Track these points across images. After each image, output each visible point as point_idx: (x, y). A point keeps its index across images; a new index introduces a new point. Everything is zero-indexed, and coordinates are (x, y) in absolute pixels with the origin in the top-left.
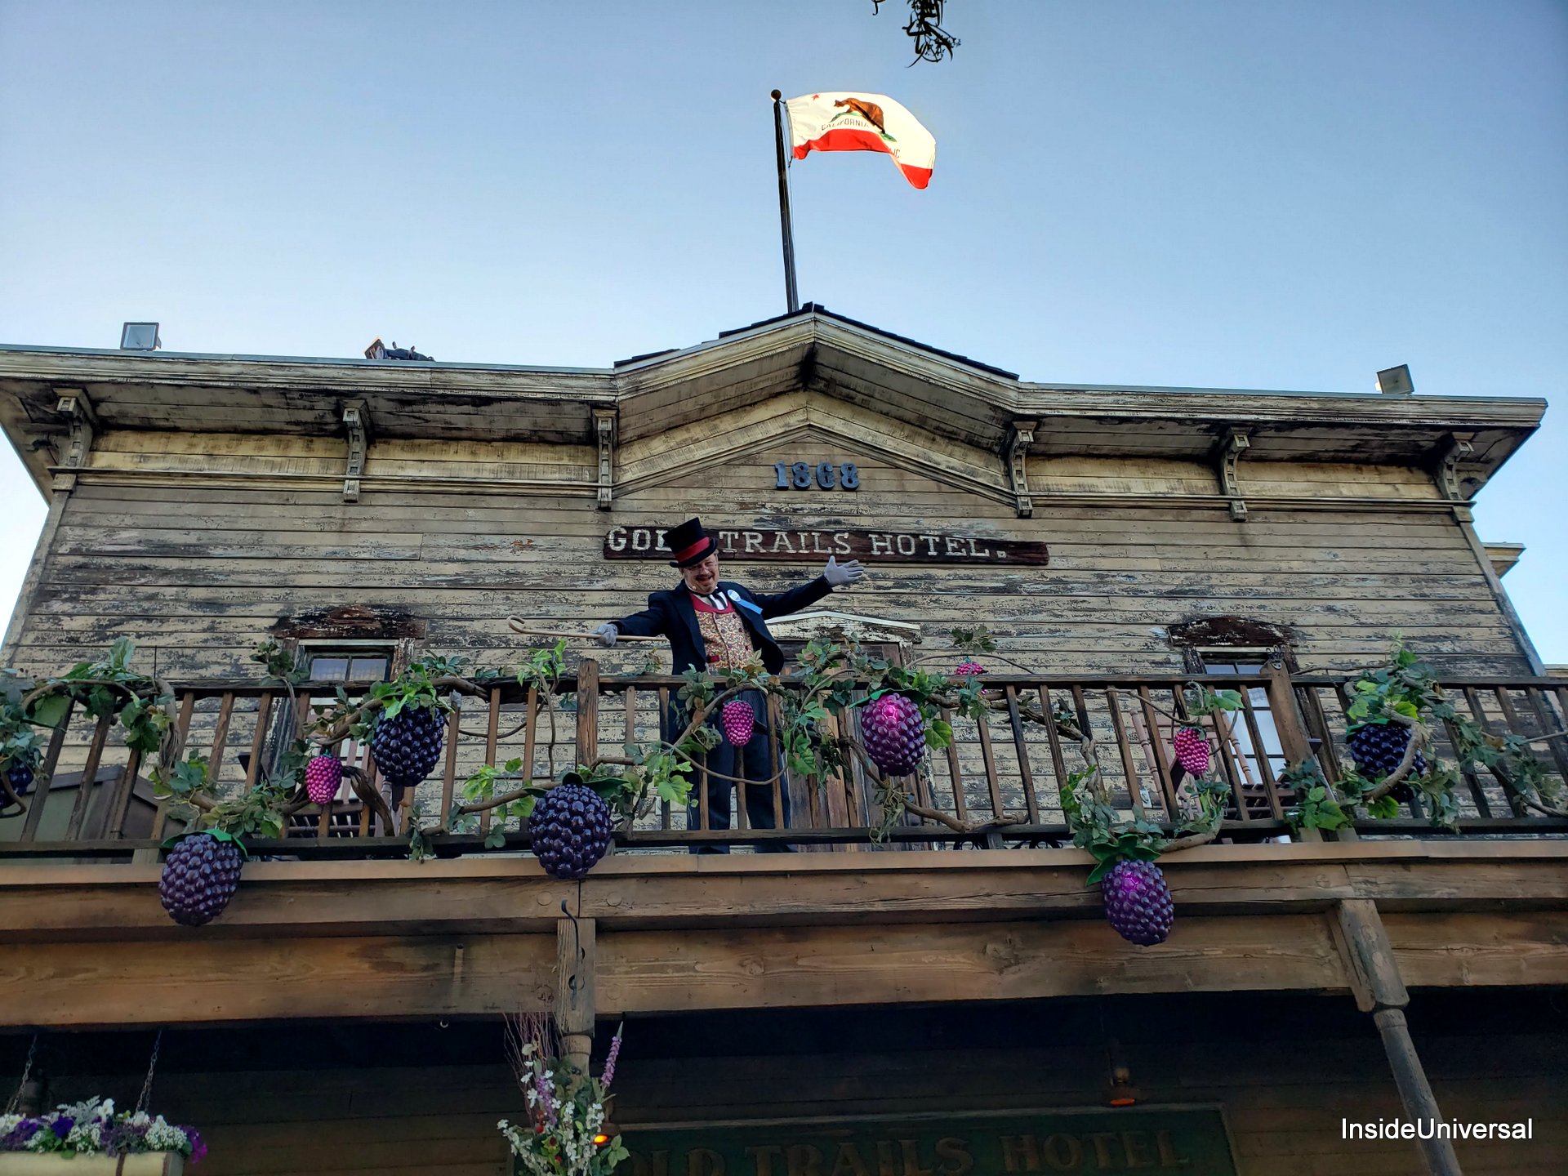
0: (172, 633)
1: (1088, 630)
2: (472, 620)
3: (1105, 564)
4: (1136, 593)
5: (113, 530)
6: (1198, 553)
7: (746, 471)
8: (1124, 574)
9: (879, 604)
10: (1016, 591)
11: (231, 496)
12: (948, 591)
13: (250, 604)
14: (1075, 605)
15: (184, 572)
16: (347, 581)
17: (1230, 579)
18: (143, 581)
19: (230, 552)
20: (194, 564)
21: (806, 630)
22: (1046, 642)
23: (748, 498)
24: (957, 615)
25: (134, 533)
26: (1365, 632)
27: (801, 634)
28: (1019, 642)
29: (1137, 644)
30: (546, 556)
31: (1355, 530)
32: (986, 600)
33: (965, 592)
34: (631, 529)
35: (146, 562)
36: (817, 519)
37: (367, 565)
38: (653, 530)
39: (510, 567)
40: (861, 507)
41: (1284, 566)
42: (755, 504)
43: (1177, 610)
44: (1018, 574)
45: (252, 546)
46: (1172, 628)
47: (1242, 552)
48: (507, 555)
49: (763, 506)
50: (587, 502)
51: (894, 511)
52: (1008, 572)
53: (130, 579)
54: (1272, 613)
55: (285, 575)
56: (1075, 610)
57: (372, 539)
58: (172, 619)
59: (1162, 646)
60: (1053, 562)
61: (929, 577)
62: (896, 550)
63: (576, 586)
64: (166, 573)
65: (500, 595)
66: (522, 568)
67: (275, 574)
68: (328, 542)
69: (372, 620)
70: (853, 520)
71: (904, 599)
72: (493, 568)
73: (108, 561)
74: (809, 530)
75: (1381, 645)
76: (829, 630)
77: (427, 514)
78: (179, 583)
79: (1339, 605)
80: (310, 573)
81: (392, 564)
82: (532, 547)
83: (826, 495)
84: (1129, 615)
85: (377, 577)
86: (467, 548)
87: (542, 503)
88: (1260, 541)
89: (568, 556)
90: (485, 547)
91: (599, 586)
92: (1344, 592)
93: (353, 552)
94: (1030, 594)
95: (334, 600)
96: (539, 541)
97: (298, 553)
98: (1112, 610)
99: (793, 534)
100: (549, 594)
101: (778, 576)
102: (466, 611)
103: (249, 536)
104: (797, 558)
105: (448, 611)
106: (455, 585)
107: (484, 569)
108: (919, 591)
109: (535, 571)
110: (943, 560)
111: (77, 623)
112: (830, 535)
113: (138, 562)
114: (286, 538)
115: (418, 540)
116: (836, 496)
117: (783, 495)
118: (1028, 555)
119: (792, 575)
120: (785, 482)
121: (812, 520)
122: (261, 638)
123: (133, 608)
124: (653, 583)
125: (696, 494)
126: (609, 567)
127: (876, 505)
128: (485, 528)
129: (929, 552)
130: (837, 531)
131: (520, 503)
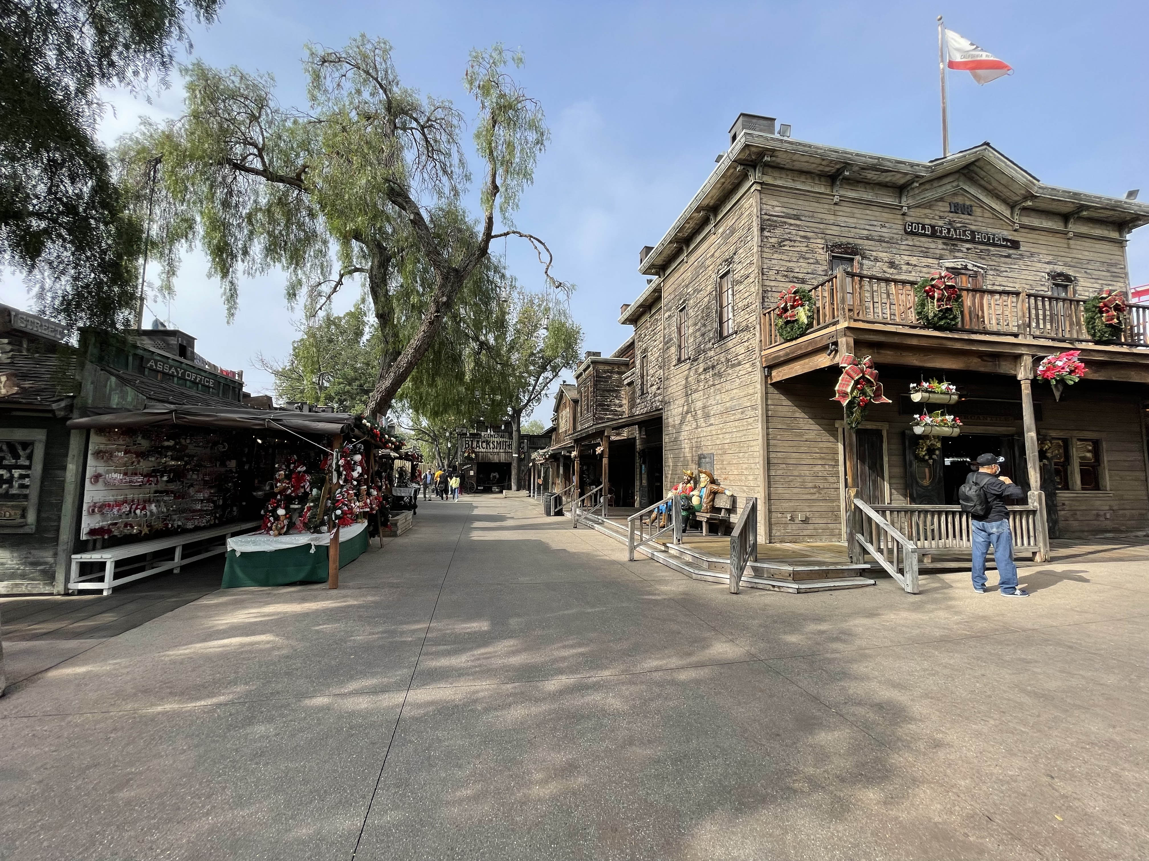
0: (798, 246)
1: (1026, 272)
3: (1033, 250)
4: (1040, 261)
5: (773, 207)
6: (1056, 249)
7: (940, 204)
8: (1038, 254)
9: (976, 258)
10: (1011, 257)
11: (802, 197)
12: (994, 255)
15: (796, 225)
16: (840, 234)
17: (1063, 259)
18: (786, 227)
19: (806, 219)
20: (798, 222)
21: (958, 265)
23: (942, 214)
24: (995, 264)
25: (779, 209)
26: (1094, 280)
29: (1038, 278)
30: (889, 230)
31: (1097, 246)
32: (1004, 259)
33: (998, 256)
34: (912, 223)
37: (843, 228)
38: (918, 224)
39: (880, 234)
40: (973, 222)
41: (1077, 256)
42: (944, 216)
43: (1049, 268)
44: (1011, 251)
45: (813, 217)
46: (1049, 274)
47: (1067, 250)
48: (878, 229)
49: (946, 218)
50: (898, 211)
51: (980, 224)
52: (1009, 250)
53: (784, 226)
54: (1071, 271)
55: (823, 229)
57: (844, 219)
60: (1022, 248)
61: (989, 250)
62: (982, 239)
63: (897, 242)
64: (791, 225)
65: (879, 244)
66: (883, 234)
67: (821, 229)
68: (831, 219)
69: (849, 248)
70: (970, 226)
71: (983, 256)
72: (876, 233)
74: (959, 228)
76: (964, 266)
77: (856, 211)
78: (796, 229)
79: (1089, 271)
80: (830, 229)
81: (850, 229)
82: (885, 227)
83: (963, 216)
85: (847, 233)
86: (868, 225)
87: (886, 210)
88: (1072, 247)
89: (895, 231)
90: (872, 225)
91: (904, 243)
92: (1090, 267)
93: (839, 223)
94: (1014, 258)
95: (838, 240)
96: (887, 225)
97: (825, 222)
99: (955, 230)
100: (891, 244)
101: (951, 245)
102: (871, 248)
103: (811, 214)
104: (956, 239)
105: (867, 247)
106: (868, 239)
107: (874, 233)
108: (986, 254)
109: (887, 236)
110: (994, 245)
111: (773, 240)
112: (964, 231)
113: (783, 220)
114: (820, 216)
115: (855, 220)
116: (966, 216)
117: (951, 215)
118: (1015, 245)
119: (953, 245)
120: (953, 210)
121: (959, 225)
122: (821, 251)
123: (786, 237)
124: (918, 243)
125: (927, 211)
126: (906, 236)
127: (976, 221)
128: (872, 218)
129: (990, 241)
130: (966, 231)
131: (881, 209)
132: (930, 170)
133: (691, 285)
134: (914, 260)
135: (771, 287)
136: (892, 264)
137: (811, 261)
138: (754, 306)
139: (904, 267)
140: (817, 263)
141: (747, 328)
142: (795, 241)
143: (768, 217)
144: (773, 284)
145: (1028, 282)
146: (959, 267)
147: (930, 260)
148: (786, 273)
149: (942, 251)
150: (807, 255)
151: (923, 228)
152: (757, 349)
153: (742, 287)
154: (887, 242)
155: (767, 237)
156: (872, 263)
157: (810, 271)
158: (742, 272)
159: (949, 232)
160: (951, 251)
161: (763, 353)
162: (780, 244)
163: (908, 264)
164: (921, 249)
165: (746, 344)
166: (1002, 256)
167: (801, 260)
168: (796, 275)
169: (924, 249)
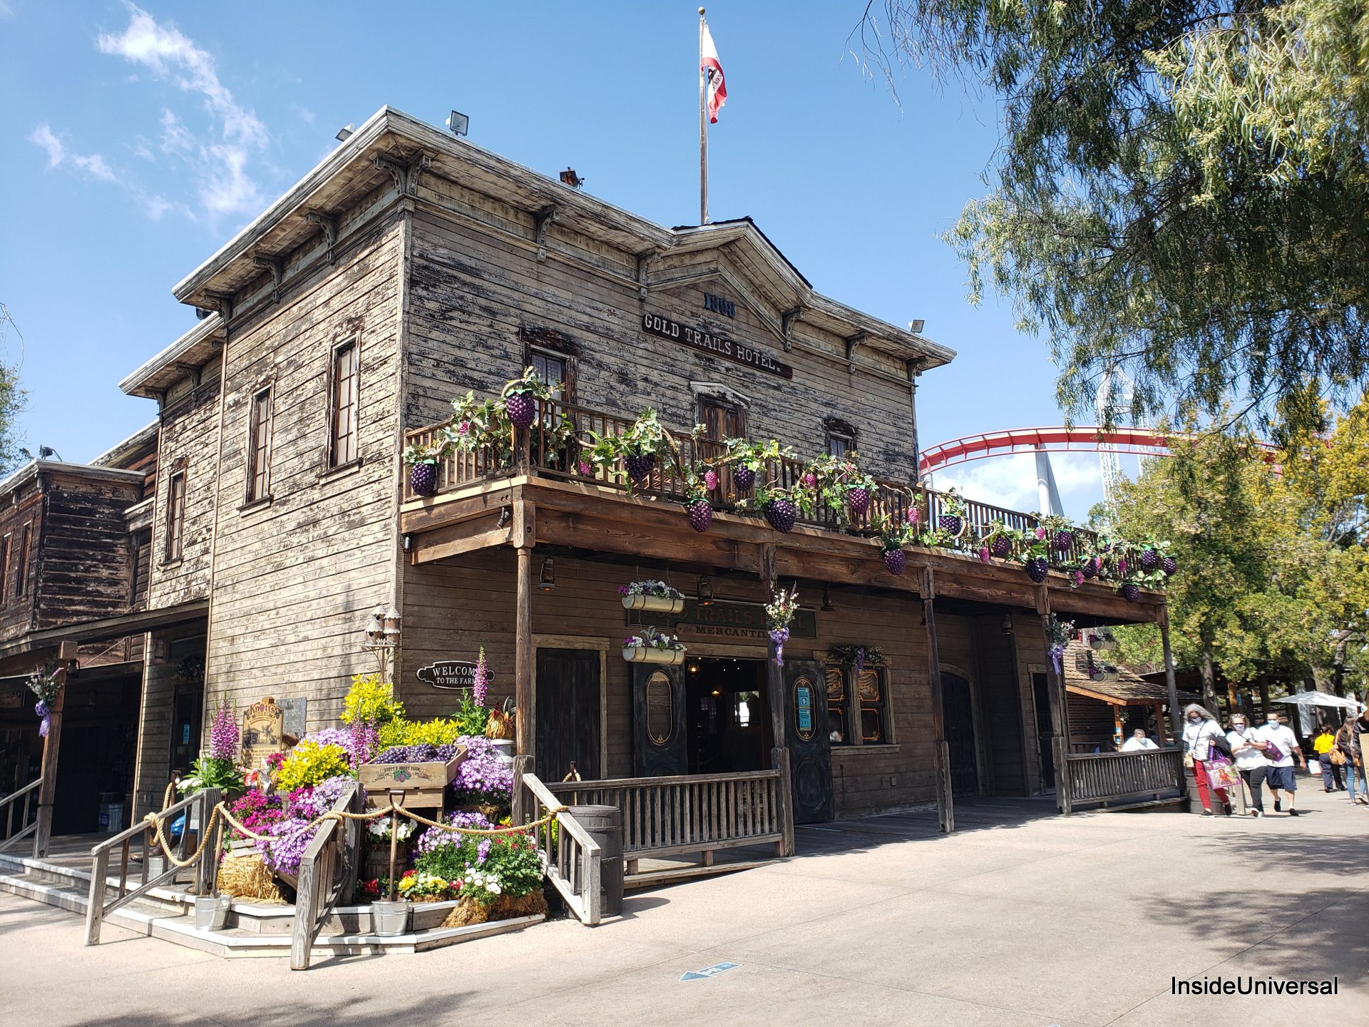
0: (475, 323)
1: (799, 415)
2: (596, 351)
3: (808, 383)
4: (815, 401)
5: (436, 246)
6: (835, 386)
7: (693, 293)
8: (813, 390)
9: (736, 384)
10: (781, 389)
13: (506, 315)
14: (797, 401)
15: (474, 286)
16: (545, 313)
17: (843, 401)
18: (457, 286)
19: (492, 279)
20: (477, 281)
22: (786, 417)
23: (694, 310)
24: (762, 397)
25: (446, 251)
26: (877, 436)
28: (780, 415)
29: (814, 425)
30: (621, 322)
31: (882, 388)
32: (771, 391)
33: (765, 385)
34: (654, 316)
35: (455, 273)
36: (720, 331)
37: (551, 305)
38: (662, 318)
39: (607, 324)
40: (734, 328)
41: (859, 400)
42: (697, 314)
43: (827, 412)
44: (781, 381)
45: (501, 277)
46: (825, 420)
47: (848, 389)
48: (605, 316)
49: (700, 317)
50: (634, 293)
51: (744, 334)
52: (779, 379)
53: (451, 283)
54: (852, 420)
55: (518, 301)
57: (552, 290)
58: (473, 315)
59: (820, 428)
60: (794, 379)
61: (753, 374)
62: (745, 357)
63: (631, 343)
64: (465, 283)
65: (605, 341)
66: (612, 327)
67: (514, 299)
68: (532, 285)
69: (558, 340)
70: (730, 335)
71: (745, 383)
72: (601, 323)
73: (437, 267)
74: (716, 335)
75: (880, 443)
76: (722, 393)
77: (573, 281)
78: (473, 292)
79: (872, 422)
80: (529, 303)
81: (561, 308)
82: (615, 315)
83: (722, 317)
84: (813, 410)
85: (556, 314)
86: (590, 307)
87: (617, 288)
88: (855, 385)
89: (629, 324)
90: (596, 308)
91: (641, 346)
92: (875, 417)
93: (545, 296)
94: (784, 392)
95: (541, 324)
96: (617, 312)
97: (522, 289)
98: (807, 406)
99: (711, 338)
100: (622, 344)
101: (704, 359)
102: (593, 346)
103: (499, 271)
104: (712, 351)
105: (586, 344)
106: (588, 329)
107: (598, 322)
108: (750, 380)
109: (617, 330)
110: (760, 368)
111: (432, 305)
112: (723, 341)
113: (450, 271)
114: (514, 277)
115: (569, 296)
116: (724, 318)
117: (707, 312)
118: (786, 372)
119: (709, 360)
120: (709, 306)
121: (716, 330)
122: (513, 338)
123: (454, 303)
124: (661, 349)
125: (675, 301)
126: (644, 335)
127: (738, 329)
128: (596, 297)
129: (755, 362)
130: (726, 341)
131: (609, 285)
132: (675, 240)
133: (284, 349)
134: (655, 376)
135: (424, 388)
136: (623, 378)
137: (497, 352)
138: (392, 418)
139: (641, 385)
140: (506, 356)
141: (378, 459)
142: (470, 314)
143: (426, 263)
144: (428, 383)
145: (801, 429)
146: (715, 395)
147: (677, 379)
148: (452, 368)
149: (694, 367)
150: (490, 342)
151: (669, 327)
152: (394, 499)
153: (373, 379)
154: (618, 340)
155: (420, 298)
156: (593, 371)
157: (493, 369)
158: (376, 349)
159: (702, 340)
160: (706, 369)
161: (404, 508)
162: (444, 314)
163: (646, 380)
164: (664, 359)
165: (376, 486)
167: (480, 349)
168: (470, 373)
169: (668, 360)
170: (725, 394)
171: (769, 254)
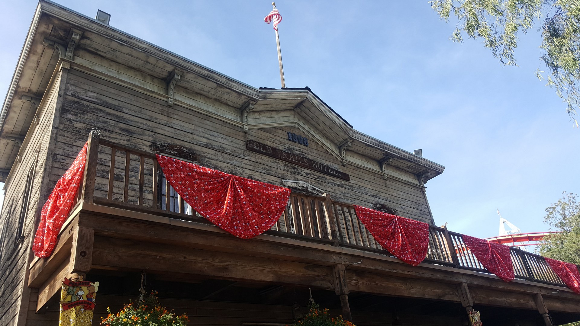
1: (357, 202)
2: (213, 160)
3: (360, 184)
4: (367, 194)
5: (86, 91)
6: (377, 186)
7: (280, 131)
8: (364, 188)
9: (315, 183)
10: (343, 187)
12: (329, 183)
13: (141, 135)
14: (355, 194)
15: (116, 116)
16: (173, 135)
17: (384, 195)
18: (101, 115)
19: (130, 112)
20: (119, 114)
21: (299, 186)
23: (282, 140)
24: (331, 190)
25: (95, 95)
26: (408, 215)
27: (298, 187)
30: (231, 144)
31: (405, 188)
32: (337, 188)
33: (333, 184)
34: (254, 141)
35: (101, 107)
36: (299, 152)
37: (178, 131)
38: (259, 144)
39: (221, 145)
40: (309, 152)
41: (393, 194)
42: (284, 143)
43: (375, 200)
44: (344, 182)
46: (374, 205)
47: (385, 188)
49: (286, 144)
50: (240, 129)
51: (316, 156)
52: (342, 181)
53: (97, 113)
54: (391, 205)
55: (152, 127)
56: (355, 195)
57: (179, 122)
58: (114, 133)
60: (351, 181)
61: (325, 178)
62: (318, 168)
63: (239, 156)
64: (108, 114)
65: (220, 154)
66: (225, 146)
67: (148, 126)
68: (164, 119)
69: (183, 152)
70: (307, 155)
71: (320, 182)
72: (217, 144)
73: (86, 103)
74: (298, 155)
76: (305, 187)
77: (194, 118)
78: (115, 120)
79: (404, 207)
80: (160, 129)
81: (186, 133)
82: (226, 140)
83: (301, 146)
84: (366, 199)
85: (182, 136)
86: (208, 134)
87: (227, 125)
88: (389, 186)
89: (236, 145)
90: (213, 136)
91: (246, 158)
92: (404, 204)
93: (173, 125)
94: (346, 188)
95: (169, 141)
96: (228, 138)
97: (155, 120)
98: (362, 197)
99: (294, 155)
100: (233, 157)
101: (291, 168)
102: (211, 156)
103: (137, 109)
104: (296, 163)
105: (205, 155)
106: (206, 146)
107: (214, 143)
108: (323, 181)
109: (228, 148)
110: (329, 174)
111: (79, 125)
112: (302, 158)
113: (98, 107)
114: (150, 113)
115: (193, 127)
116: (303, 147)
117: (290, 142)
118: (345, 177)
119: (294, 168)
120: (291, 138)
121: (297, 152)
124: (260, 161)
125: (268, 135)
126: (248, 152)
127: (312, 152)
128: (212, 129)
129: (325, 170)
130: (304, 158)
131: (221, 123)
132: (261, 95)
134: (257, 176)
141: (29, 233)
142: (111, 132)
146: (300, 188)
147: (273, 178)
149: (284, 172)
151: (264, 148)
153: (37, 179)
154: (229, 154)
155: (70, 120)
159: (288, 156)
160: (292, 173)
161: (31, 265)
164: (264, 166)
165: (25, 254)
166: (336, 185)
169: (266, 167)
170: (307, 188)
171: (324, 108)
